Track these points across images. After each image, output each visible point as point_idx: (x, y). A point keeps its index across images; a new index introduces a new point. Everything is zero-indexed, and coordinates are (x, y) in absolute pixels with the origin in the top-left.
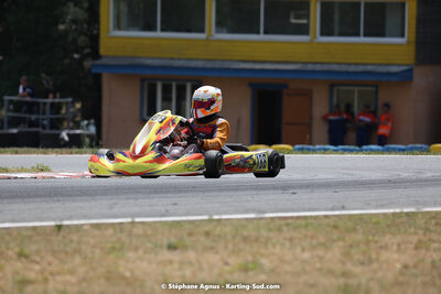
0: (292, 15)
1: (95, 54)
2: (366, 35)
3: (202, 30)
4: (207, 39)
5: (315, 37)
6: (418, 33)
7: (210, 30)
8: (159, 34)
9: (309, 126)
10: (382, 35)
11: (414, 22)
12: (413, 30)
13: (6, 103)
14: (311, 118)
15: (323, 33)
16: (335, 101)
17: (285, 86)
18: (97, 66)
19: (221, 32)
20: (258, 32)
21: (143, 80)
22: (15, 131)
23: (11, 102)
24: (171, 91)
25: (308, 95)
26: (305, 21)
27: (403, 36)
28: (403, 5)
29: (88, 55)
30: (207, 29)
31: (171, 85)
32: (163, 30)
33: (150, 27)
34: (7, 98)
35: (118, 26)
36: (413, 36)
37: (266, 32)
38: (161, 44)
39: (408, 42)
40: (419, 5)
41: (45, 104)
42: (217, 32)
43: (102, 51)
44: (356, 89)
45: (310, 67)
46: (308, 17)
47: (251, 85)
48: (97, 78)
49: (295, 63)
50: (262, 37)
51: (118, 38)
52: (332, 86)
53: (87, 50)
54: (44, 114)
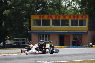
0: (66, 22)
1: (30, 30)
2: (79, 25)
3: (49, 25)
4: (50, 27)
5: (70, 26)
6: (89, 25)
7: (51, 25)
8: (42, 26)
9: (69, 42)
10: (82, 25)
11: (88, 23)
12: (88, 24)
13: (14, 39)
14: (70, 41)
15: (71, 25)
16: (74, 38)
17: (65, 35)
18: (30, 32)
19: (53, 26)
20: (60, 25)
21: (39, 34)
22: (16, 44)
23: (15, 39)
24: (44, 37)
25: (69, 36)
26: (68, 23)
27: (86, 25)
28: (86, 20)
29: (29, 30)
30: (50, 25)
31: (44, 35)
32: (42, 25)
33: (40, 25)
34: (14, 38)
35: (34, 25)
36: (88, 25)
37: (61, 25)
38: (42, 28)
39: (87, 27)
40: (89, 20)
41: (21, 39)
42: (52, 25)
43: (31, 30)
44: (78, 35)
45: (69, 32)
46: (69, 22)
47: (59, 35)
48: (31, 34)
49: (67, 31)
50: (60, 26)
51: (34, 27)
52: (73, 35)
53: (29, 29)
54: (21, 41)
